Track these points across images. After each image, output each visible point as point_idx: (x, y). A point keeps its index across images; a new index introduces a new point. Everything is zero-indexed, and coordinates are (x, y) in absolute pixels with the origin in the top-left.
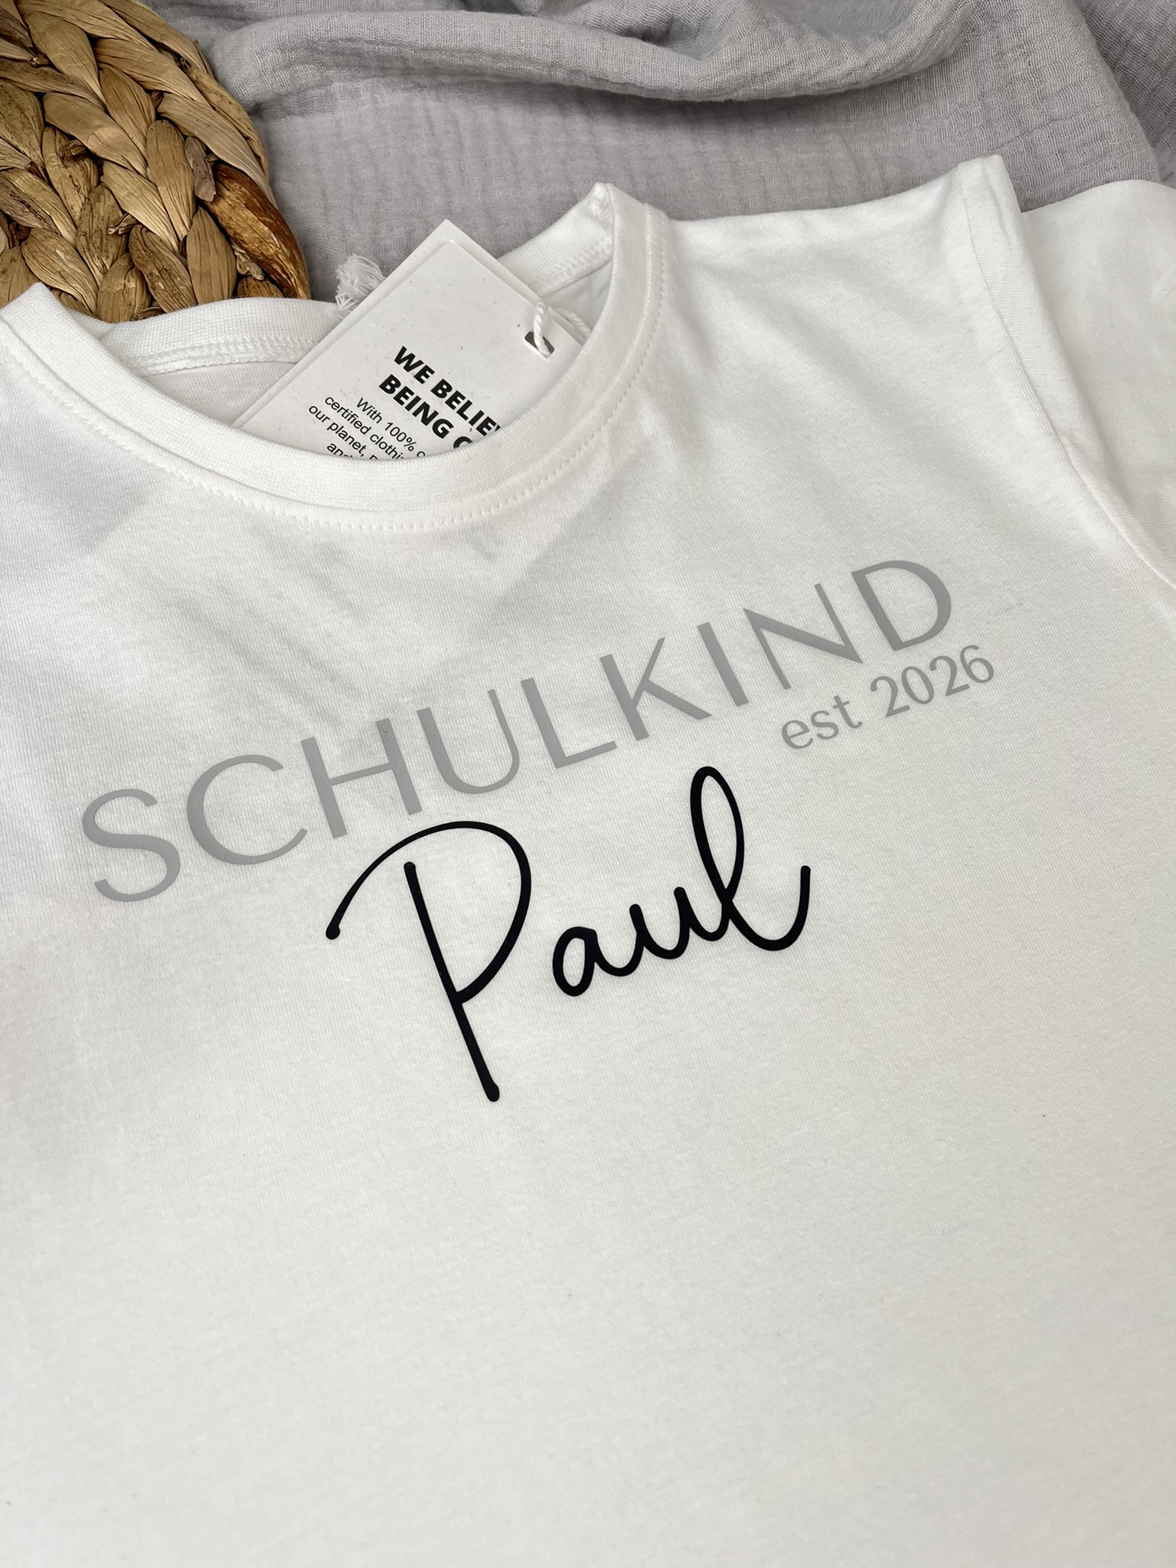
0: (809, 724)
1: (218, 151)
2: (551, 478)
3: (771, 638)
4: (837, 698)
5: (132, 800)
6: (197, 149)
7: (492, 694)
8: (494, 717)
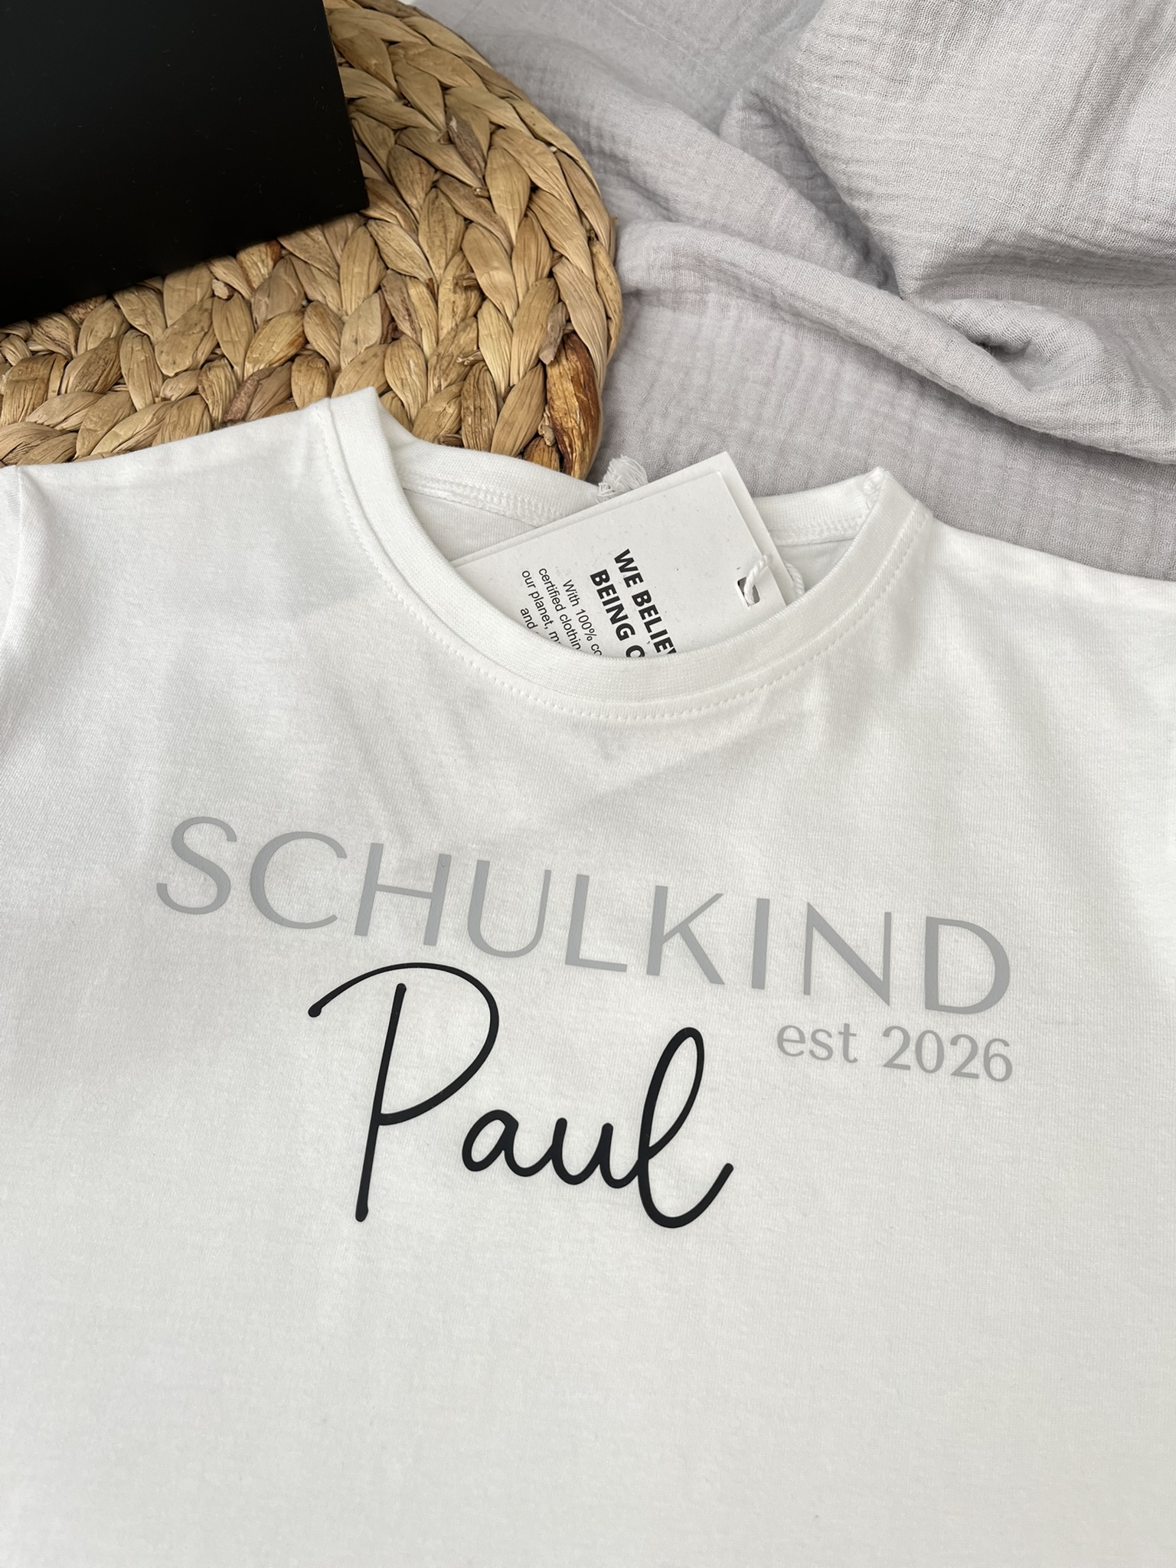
0: (808, 1036)
1: (576, 324)
2: (695, 713)
3: (818, 940)
4: (847, 1026)
5: (219, 831)
6: (560, 316)
7: (548, 874)
8: (539, 895)
